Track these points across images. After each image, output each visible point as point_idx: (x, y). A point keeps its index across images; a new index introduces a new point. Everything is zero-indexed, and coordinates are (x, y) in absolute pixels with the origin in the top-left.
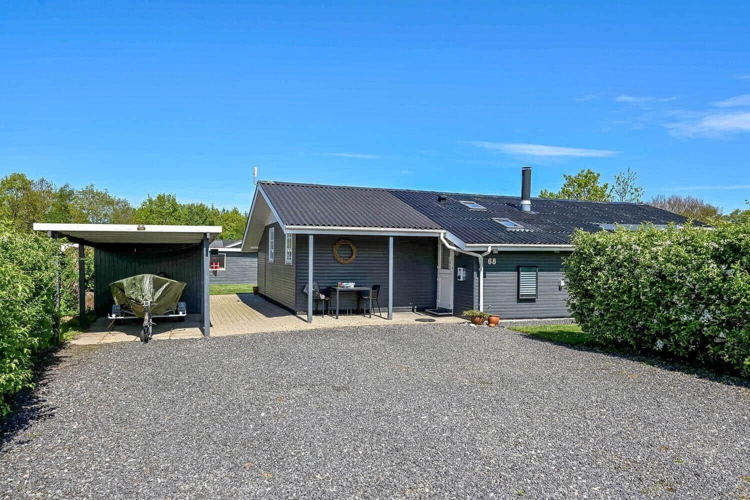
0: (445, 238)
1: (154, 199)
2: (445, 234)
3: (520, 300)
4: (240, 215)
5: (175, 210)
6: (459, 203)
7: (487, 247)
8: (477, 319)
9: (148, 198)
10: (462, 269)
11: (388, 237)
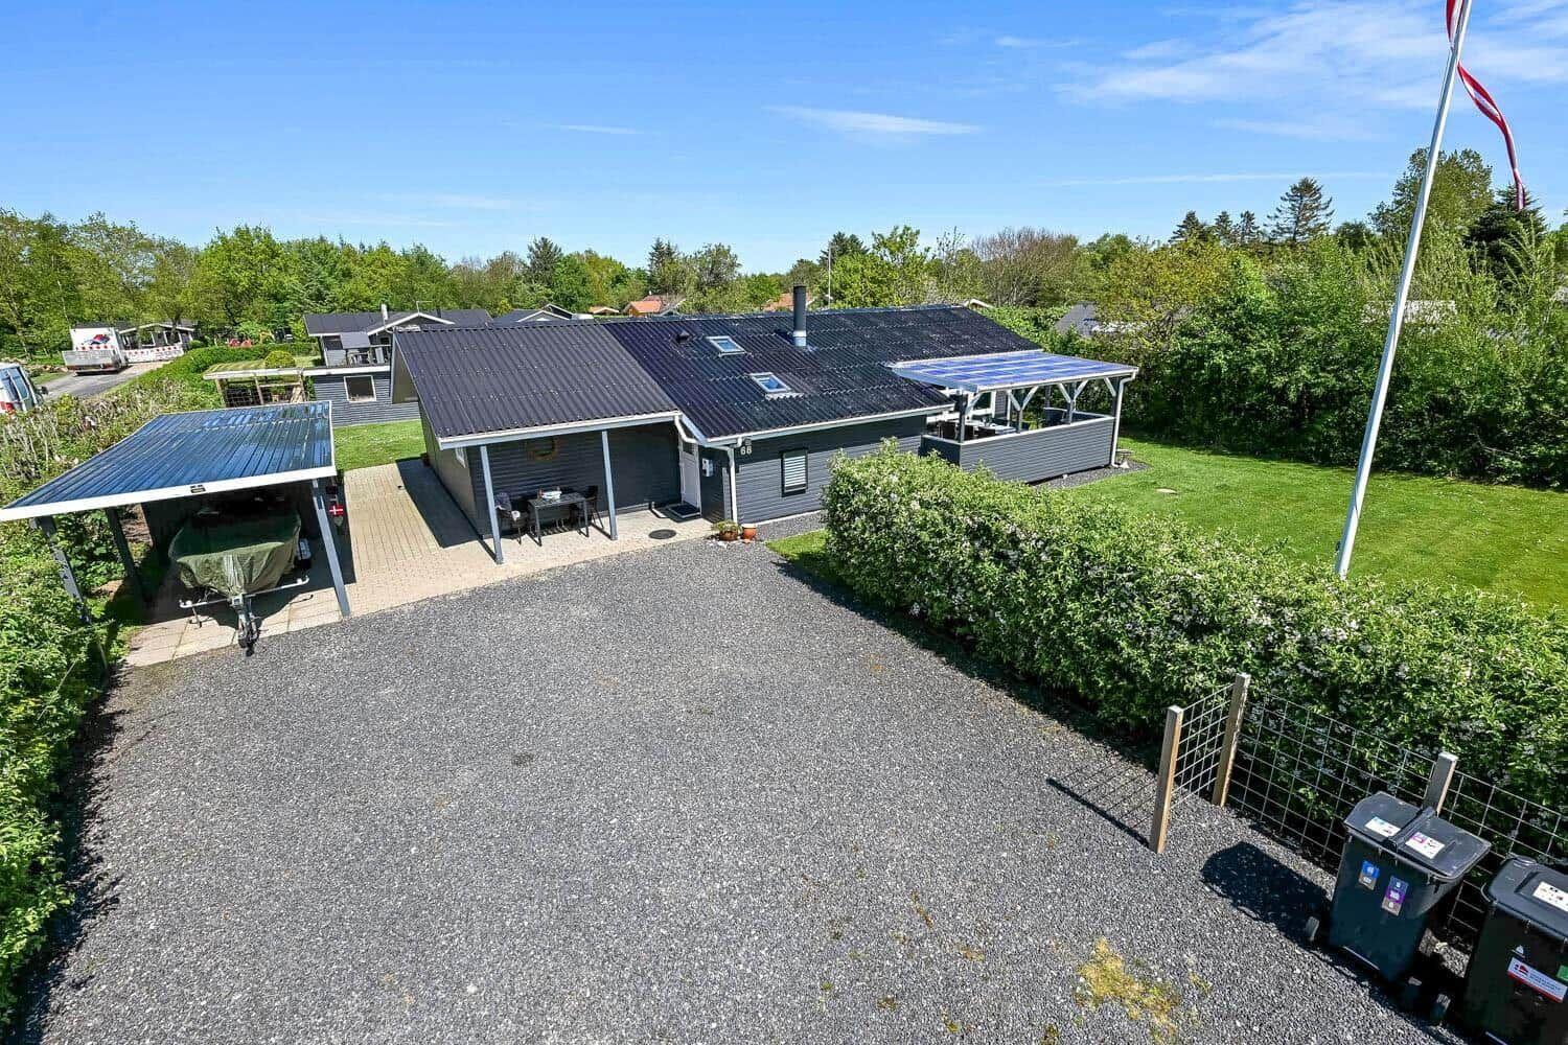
0: (681, 421)
1: (230, 234)
2: (680, 416)
3: (784, 495)
4: (393, 254)
5: (274, 255)
6: (707, 342)
7: (737, 439)
8: (728, 535)
9: (217, 234)
10: (707, 461)
11: (601, 431)
